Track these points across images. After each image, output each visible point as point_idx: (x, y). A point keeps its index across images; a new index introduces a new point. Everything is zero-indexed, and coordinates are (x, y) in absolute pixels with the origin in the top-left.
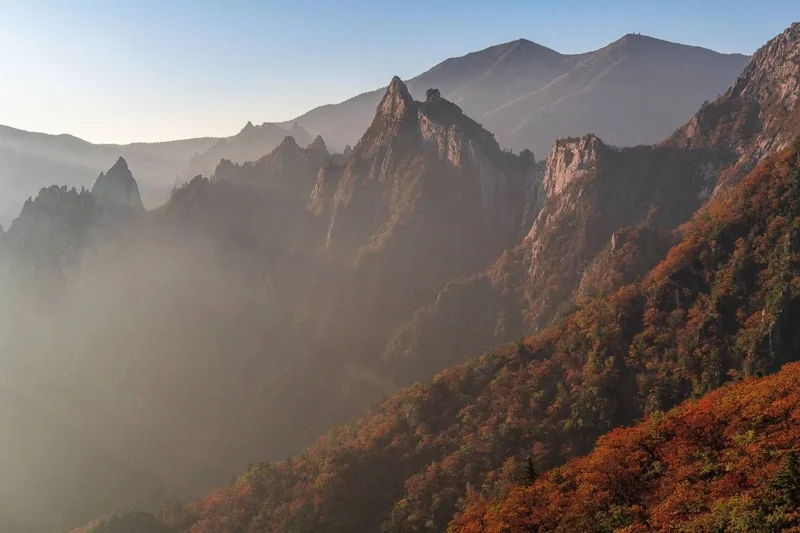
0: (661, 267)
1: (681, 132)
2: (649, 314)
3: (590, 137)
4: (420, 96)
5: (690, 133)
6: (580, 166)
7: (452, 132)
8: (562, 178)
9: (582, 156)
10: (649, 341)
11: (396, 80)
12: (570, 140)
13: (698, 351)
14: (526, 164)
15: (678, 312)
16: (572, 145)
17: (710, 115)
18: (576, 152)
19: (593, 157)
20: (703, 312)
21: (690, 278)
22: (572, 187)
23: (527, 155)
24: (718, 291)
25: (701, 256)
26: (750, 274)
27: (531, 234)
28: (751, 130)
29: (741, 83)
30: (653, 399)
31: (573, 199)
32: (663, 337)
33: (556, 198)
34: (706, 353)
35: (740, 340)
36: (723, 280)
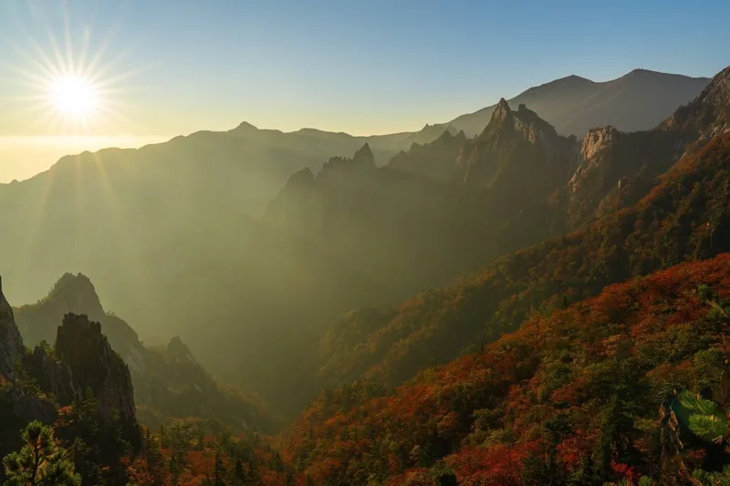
0: (647, 197)
1: (664, 123)
2: (637, 223)
3: (609, 127)
4: (515, 108)
5: (670, 123)
6: (602, 143)
7: (531, 127)
8: (591, 149)
9: (604, 138)
10: (637, 237)
11: (503, 99)
12: (598, 129)
13: (666, 244)
14: (572, 143)
15: (655, 222)
16: (599, 132)
17: (682, 113)
18: (601, 135)
19: (610, 138)
20: (672, 222)
21: (664, 204)
22: (596, 155)
23: (573, 138)
24: (680, 211)
25: (672, 192)
26: (701, 204)
27: (573, 180)
28: (709, 120)
29: (704, 94)
30: (637, 268)
31: (597, 161)
32: (645, 236)
33: (589, 160)
34: (671, 245)
35: (693, 239)
36: (684, 206)
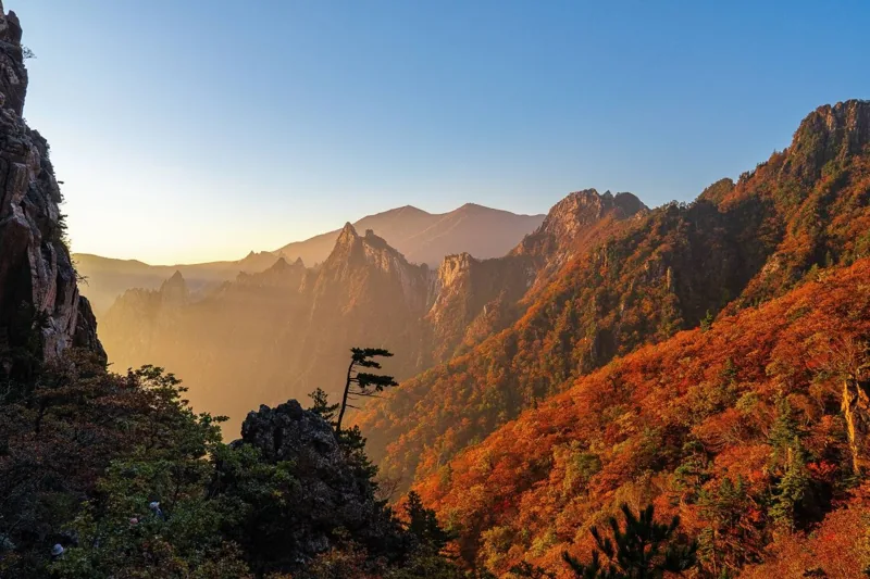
0: (525, 317)
1: (513, 251)
2: (520, 344)
3: (465, 254)
4: (362, 233)
5: (519, 251)
6: (460, 270)
7: (383, 253)
8: (450, 277)
9: (461, 264)
10: (523, 358)
11: (348, 223)
12: (453, 256)
13: (552, 362)
14: (422, 273)
15: (537, 342)
16: (454, 259)
17: (530, 241)
18: (457, 262)
19: (467, 265)
20: (553, 340)
21: (542, 322)
22: (456, 282)
23: (424, 266)
24: (558, 329)
25: (547, 311)
26: (574, 319)
27: (434, 309)
28: (552, 249)
29: (545, 224)
30: (528, 388)
31: (457, 288)
32: (530, 356)
33: (447, 288)
34: (557, 362)
35: (575, 354)
36: (560, 324)
